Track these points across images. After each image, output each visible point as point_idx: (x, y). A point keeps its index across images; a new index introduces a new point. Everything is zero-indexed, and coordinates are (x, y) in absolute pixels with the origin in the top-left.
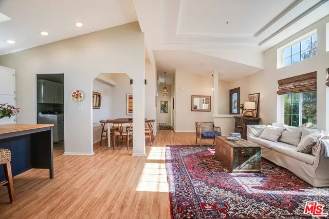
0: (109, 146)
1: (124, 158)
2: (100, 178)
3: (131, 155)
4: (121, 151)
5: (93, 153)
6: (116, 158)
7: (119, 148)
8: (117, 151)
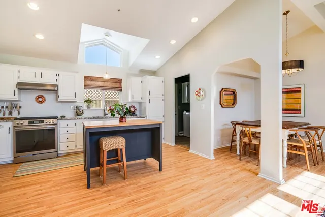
0: (238, 153)
1: (244, 174)
2: (193, 190)
3: (257, 174)
4: (249, 164)
5: (212, 157)
6: (234, 171)
7: (249, 159)
8: (243, 162)
